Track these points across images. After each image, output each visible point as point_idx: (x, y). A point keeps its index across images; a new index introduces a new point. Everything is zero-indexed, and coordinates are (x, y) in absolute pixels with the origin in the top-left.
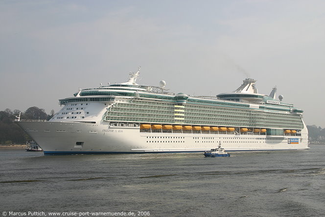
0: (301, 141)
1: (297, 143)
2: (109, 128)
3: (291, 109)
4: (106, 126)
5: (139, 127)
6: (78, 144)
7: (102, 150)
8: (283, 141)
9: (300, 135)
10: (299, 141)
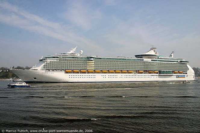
0: (187, 76)
1: (184, 77)
2: (45, 72)
3: (179, 61)
4: (44, 71)
5: (64, 71)
6: (35, 78)
7: (43, 81)
8: (172, 76)
9: (187, 73)
10: (186, 76)
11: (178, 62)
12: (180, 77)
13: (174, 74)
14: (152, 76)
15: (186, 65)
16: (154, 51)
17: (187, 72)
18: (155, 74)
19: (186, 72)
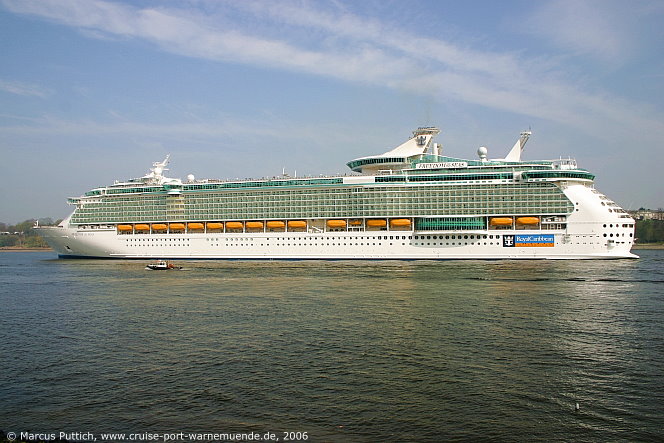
0: (566, 236)
1: (551, 244)
2: (78, 231)
3: (516, 174)
5: (116, 229)
8: (482, 240)
9: (564, 226)
10: (557, 239)
11: (511, 177)
12: (525, 244)
13: (488, 232)
14: (386, 238)
15: (558, 190)
16: (421, 143)
17: (567, 221)
18: (395, 233)
19: (558, 221)
